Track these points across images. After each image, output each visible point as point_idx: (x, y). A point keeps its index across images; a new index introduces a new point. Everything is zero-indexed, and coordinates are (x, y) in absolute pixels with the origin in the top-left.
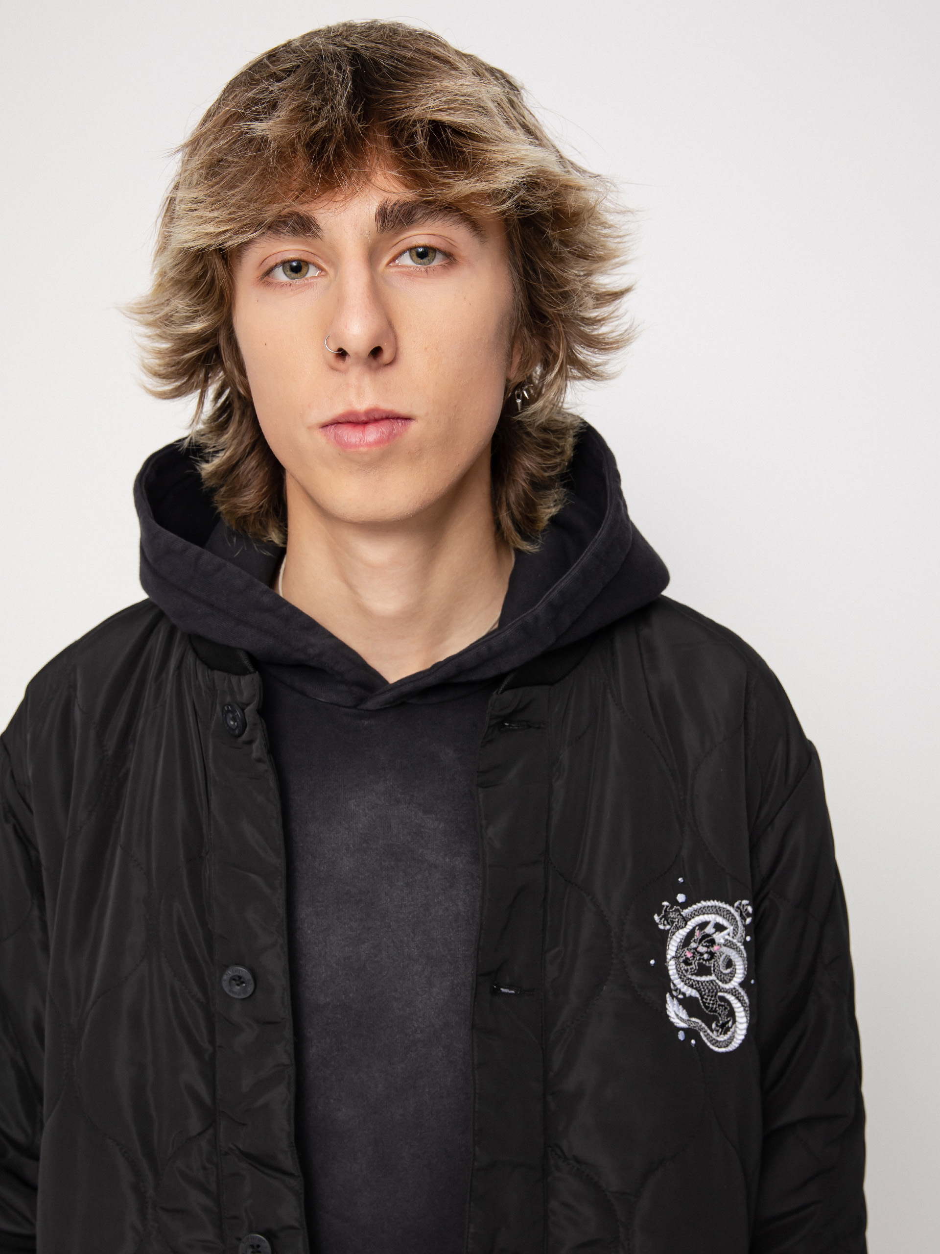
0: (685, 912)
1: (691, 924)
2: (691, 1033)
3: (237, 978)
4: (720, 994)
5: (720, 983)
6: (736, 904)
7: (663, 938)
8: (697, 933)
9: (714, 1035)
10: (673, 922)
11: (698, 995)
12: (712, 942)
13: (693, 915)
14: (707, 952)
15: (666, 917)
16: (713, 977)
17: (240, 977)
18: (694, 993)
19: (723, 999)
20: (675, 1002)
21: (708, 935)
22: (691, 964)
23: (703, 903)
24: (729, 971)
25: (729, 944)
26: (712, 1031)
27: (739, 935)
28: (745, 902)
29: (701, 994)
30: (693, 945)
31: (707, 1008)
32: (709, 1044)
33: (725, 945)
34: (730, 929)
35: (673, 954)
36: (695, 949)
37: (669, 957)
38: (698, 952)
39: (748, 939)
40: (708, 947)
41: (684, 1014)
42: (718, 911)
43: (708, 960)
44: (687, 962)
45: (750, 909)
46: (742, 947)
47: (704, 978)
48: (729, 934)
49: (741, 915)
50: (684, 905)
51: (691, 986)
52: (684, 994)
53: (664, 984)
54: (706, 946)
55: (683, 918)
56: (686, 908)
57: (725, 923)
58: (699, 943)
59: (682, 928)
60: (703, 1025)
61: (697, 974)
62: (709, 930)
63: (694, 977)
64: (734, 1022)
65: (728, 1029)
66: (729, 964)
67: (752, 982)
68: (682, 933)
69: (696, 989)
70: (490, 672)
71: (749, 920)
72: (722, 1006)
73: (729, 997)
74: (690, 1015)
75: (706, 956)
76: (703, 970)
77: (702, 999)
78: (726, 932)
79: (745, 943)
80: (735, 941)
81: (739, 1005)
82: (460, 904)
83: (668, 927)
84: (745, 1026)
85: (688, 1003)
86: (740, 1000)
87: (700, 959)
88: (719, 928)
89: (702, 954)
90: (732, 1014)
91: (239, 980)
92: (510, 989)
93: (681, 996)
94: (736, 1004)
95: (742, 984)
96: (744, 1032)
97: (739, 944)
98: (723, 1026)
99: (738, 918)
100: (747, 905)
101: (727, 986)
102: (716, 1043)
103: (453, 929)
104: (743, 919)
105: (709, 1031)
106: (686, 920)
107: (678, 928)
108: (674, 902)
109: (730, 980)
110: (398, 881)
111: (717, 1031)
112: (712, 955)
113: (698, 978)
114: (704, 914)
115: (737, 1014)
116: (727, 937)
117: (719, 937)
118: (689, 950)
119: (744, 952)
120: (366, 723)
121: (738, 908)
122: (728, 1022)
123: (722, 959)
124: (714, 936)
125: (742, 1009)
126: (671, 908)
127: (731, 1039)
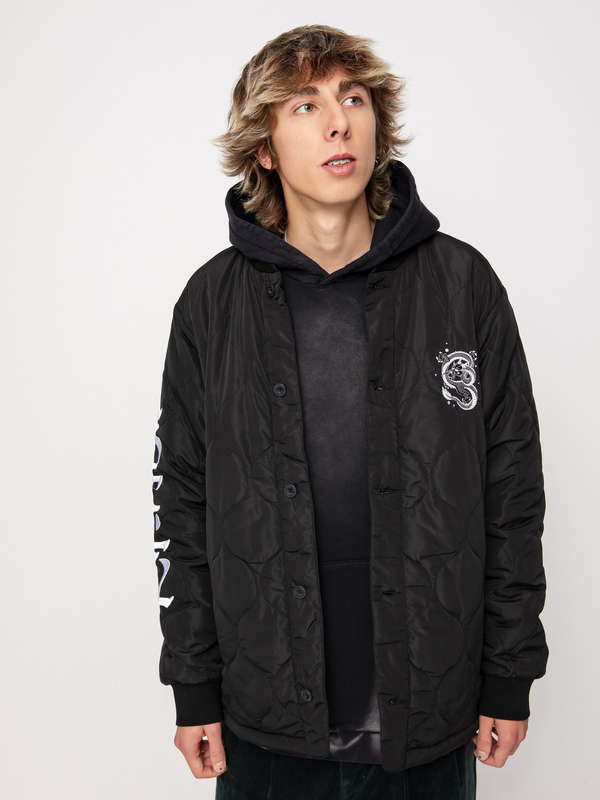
0: (449, 356)
1: (451, 361)
2: (453, 402)
3: (279, 388)
4: (465, 388)
5: (465, 384)
6: (470, 352)
7: (440, 366)
8: (454, 364)
9: (463, 403)
10: (444, 360)
11: (455, 388)
12: (461, 368)
13: (452, 357)
14: (459, 372)
15: (441, 358)
16: (462, 381)
17: (280, 388)
18: (454, 387)
19: (466, 390)
20: (446, 390)
21: (459, 365)
22: (452, 376)
23: (456, 352)
24: (468, 379)
25: (468, 368)
26: (462, 402)
27: (472, 365)
28: (473, 352)
29: (457, 388)
30: (453, 369)
31: (459, 393)
32: (461, 407)
33: (466, 369)
34: (468, 362)
35: (445, 372)
36: (454, 370)
37: (443, 373)
38: (455, 372)
39: (476, 366)
40: (459, 369)
41: (450, 395)
42: (462, 355)
43: (458, 375)
44: (450, 375)
45: (476, 354)
46: (473, 370)
47: (458, 382)
48: (468, 365)
49: (472, 357)
50: (448, 353)
51: (453, 384)
52: (450, 387)
53: (442, 383)
54: (458, 369)
55: (448, 358)
56: (449, 354)
57: (466, 360)
58: (455, 368)
59: (448, 362)
60: (458, 399)
61: (455, 380)
62: (459, 363)
63: (453, 381)
64: (471, 399)
65: (469, 401)
66: (468, 376)
67: (479, 383)
68: (448, 364)
69: (454, 385)
70: (368, 267)
71: (476, 359)
72: (466, 392)
73: (469, 389)
74: (452, 395)
75: (458, 373)
76: (457, 378)
77: (457, 389)
78: (466, 363)
79: (475, 368)
80: (470, 367)
81: (473, 392)
82: (361, 357)
83: (442, 362)
84: (476, 400)
86: (473, 390)
87: (456, 374)
88: (463, 362)
89: (457, 372)
90: (470, 395)
91: (280, 389)
92: (381, 388)
93: (448, 388)
94: (472, 392)
95: (474, 384)
96: (476, 403)
97: (472, 368)
98: (467, 400)
99: (471, 358)
100: (474, 353)
101: (468, 385)
102: (464, 406)
103: (359, 367)
104: (473, 358)
105: (461, 402)
106: (449, 359)
107: (446, 362)
108: (444, 352)
109: (469, 383)
110: (337, 350)
111: (464, 402)
112: (461, 373)
113: (455, 382)
114: (457, 356)
115: (472, 396)
116: (467, 366)
117: (464, 366)
118: (451, 371)
119: (474, 371)
120: (321, 290)
121: (471, 354)
122: (469, 399)
123: (465, 374)
124: (461, 365)
125: (474, 394)
126: (443, 354)
127: (470, 405)
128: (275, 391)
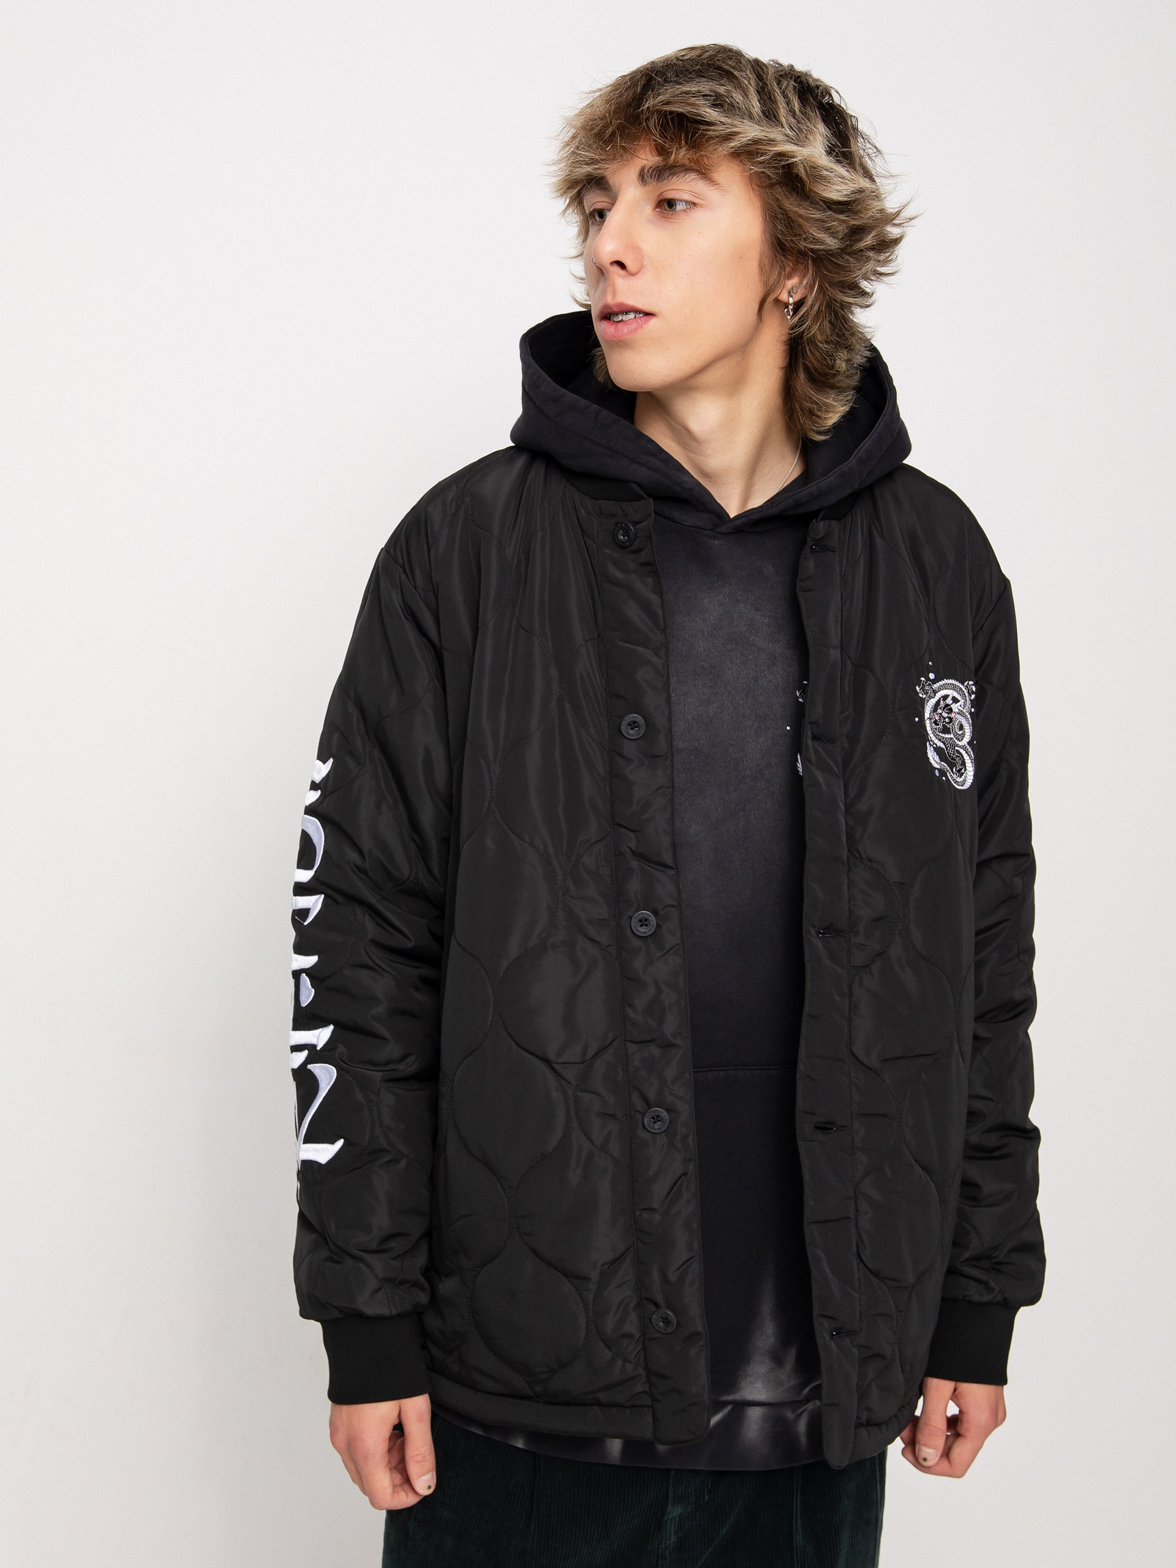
0: (935, 686)
1: (939, 695)
2: (942, 772)
3: (632, 724)
4: (956, 748)
5: (956, 741)
6: (966, 684)
7: (922, 703)
8: (942, 702)
9: (955, 776)
10: (927, 693)
11: (944, 747)
12: (951, 710)
13: (940, 689)
14: (948, 717)
15: (923, 689)
16: (952, 736)
17: (634, 722)
18: (942, 745)
19: (958, 752)
20: (932, 749)
21: (948, 705)
22: (938, 725)
23: (946, 681)
24: (960, 732)
25: (960, 713)
26: (953, 774)
27: (967, 707)
28: (971, 683)
29: (945, 746)
30: (939, 711)
31: (950, 756)
32: (952, 782)
33: (958, 714)
34: (962, 702)
35: (928, 716)
36: (941, 714)
37: (926, 718)
38: (943, 717)
39: (973, 710)
40: (948, 713)
41: (937, 758)
42: (954, 688)
43: (948, 723)
44: (936, 723)
45: (974, 688)
46: (969, 716)
47: (947, 736)
48: (961, 706)
49: (968, 692)
50: (934, 681)
51: (940, 740)
52: (936, 745)
53: (925, 737)
54: (947, 713)
55: (934, 690)
56: (935, 684)
57: (959, 698)
58: (943, 710)
59: (933, 698)
60: (948, 768)
61: (942, 733)
62: (949, 701)
63: (940, 734)
64: (965, 770)
65: (962, 774)
66: (961, 727)
67: (975, 742)
68: (933, 702)
69: (942, 742)
71: (973, 696)
72: (959, 757)
73: (962, 751)
74: (941, 761)
75: (947, 720)
76: (946, 730)
77: (947, 749)
78: (959, 704)
79: (971, 713)
80: (964, 711)
81: (968, 758)
82: (779, 678)
83: (925, 696)
84: (972, 773)
85: (938, 750)
86: (968, 754)
87: (944, 722)
88: (955, 700)
89: (945, 719)
90: (964, 764)
91: (633, 725)
93: (934, 746)
94: (966, 757)
95: (969, 743)
96: (972, 778)
97: (967, 714)
98: (959, 771)
99: (967, 694)
100: (972, 685)
101: (960, 743)
102: (956, 782)
103: (774, 696)
104: (970, 695)
105: (951, 773)
106: (935, 692)
107: (930, 698)
108: (928, 679)
109: (962, 739)
110: (737, 659)
111: (956, 774)
112: (951, 719)
113: (943, 735)
114: (946, 689)
115: (966, 764)
116: (960, 708)
117: (955, 707)
118: (937, 714)
119: (970, 720)
120: (717, 542)
121: (966, 686)
122: (962, 769)
123: (957, 723)
124: (952, 706)
125: (970, 760)
126: (926, 683)
127: (965, 781)
128: (623, 728)
